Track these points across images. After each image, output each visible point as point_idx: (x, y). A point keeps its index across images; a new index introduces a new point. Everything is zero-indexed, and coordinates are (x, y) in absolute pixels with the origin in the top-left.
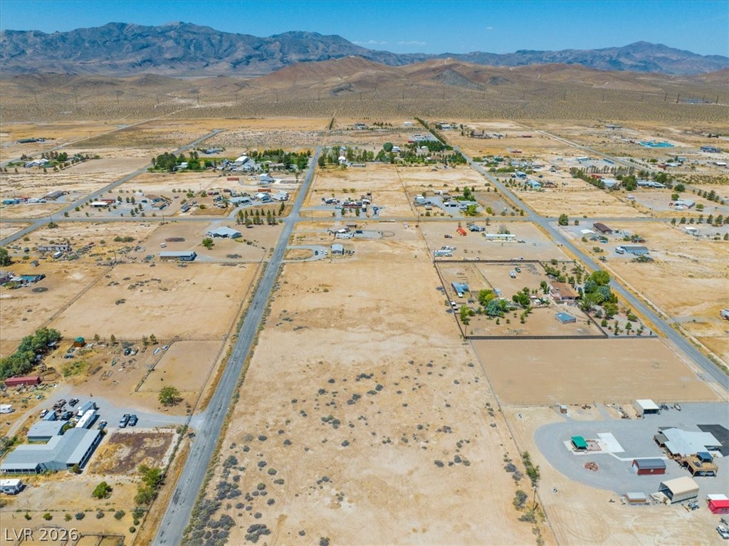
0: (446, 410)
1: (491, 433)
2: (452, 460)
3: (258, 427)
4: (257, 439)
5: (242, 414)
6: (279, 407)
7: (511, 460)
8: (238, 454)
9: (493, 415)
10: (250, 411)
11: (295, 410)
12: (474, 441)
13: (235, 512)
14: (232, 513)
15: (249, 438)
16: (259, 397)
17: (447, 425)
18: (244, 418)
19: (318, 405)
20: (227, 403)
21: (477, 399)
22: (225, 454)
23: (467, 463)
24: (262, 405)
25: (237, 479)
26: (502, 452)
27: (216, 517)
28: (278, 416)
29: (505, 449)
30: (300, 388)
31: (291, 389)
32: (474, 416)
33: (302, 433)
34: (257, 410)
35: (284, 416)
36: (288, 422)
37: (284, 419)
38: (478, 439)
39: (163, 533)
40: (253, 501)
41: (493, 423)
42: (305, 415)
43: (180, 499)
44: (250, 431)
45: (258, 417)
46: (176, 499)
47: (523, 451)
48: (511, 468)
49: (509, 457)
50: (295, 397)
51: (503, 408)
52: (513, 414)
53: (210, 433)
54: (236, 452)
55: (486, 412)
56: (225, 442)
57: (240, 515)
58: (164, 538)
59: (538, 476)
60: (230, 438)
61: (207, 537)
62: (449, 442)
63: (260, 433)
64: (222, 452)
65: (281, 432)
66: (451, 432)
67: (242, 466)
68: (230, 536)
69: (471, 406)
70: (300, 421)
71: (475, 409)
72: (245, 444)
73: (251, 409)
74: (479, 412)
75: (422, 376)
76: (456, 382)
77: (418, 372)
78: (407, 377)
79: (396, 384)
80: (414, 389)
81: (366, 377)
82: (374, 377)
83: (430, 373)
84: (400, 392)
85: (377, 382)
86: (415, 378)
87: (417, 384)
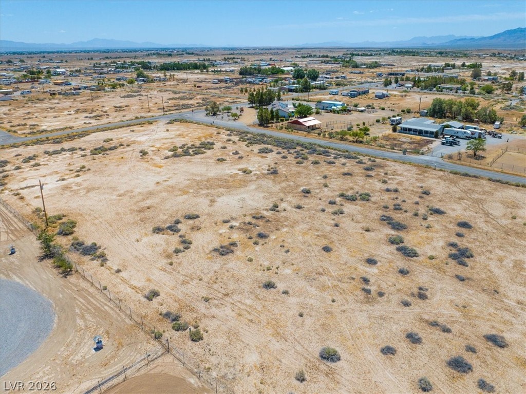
0: (265, 277)
1: (149, 280)
2: (179, 226)
7: (92, 260)
9: (167, 315)
12: (169, 256)
17: (230, 256)
21: (233, 335)
23: (158, 230)
26: (113, 263)
29: (109, 269)
32: (204, 293)
38: (164, 262)
41: (156, 300)
47: (72, 279)
48: (91, 251)
49: (96, 263)
51: (154, 347)
52: (121, 345)
55: (187, 317)
59: (42, 259)
62: (204, 240)
66: (215, 250)
69: (228, 311)
71: (214, 311)
74: (202, 307)
75: (407, 320)
76: (329, 356)
77: (434, 324)
78: (422, 297)
79: (403, 272)
80: (366, 281)
81: (461, 256)
82: (453, 263)
83: (413, 339)
84: (371, 262)
85: (431, 258)
86: (406, 304)
87: (381, 294)
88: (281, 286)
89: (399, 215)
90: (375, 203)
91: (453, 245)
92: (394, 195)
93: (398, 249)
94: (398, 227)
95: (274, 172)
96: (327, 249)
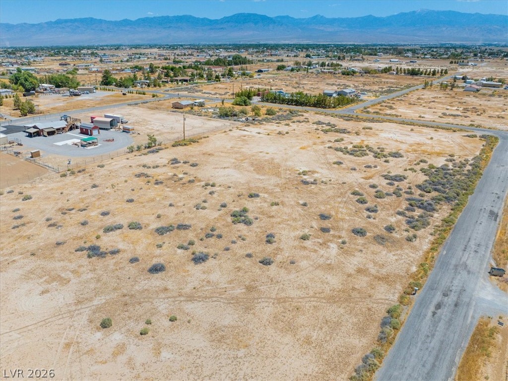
3: (360, 248)
4: (368, 234)
5: (385, 279)
6: (304, 263)
8: (403, 228)
10: (366, 279)
11: (278, 249)
15: (380, 239)
16: (332, 299)
18: (384, 271)
19: (234, 242)
20: (419, 315)
24: (334, 281)
28: (316, 251)
30: (230, 282)
31: (250, 289)
33: (295, 220)
34: (349, 275)
35: (305, 248)
36: (304, 238)
37: (308, 243)
42: (270, 237)
44: (377, 248)
45: (354, 262)
50: (257, 270)
53: (456, 266)
54: (407, 231)
56: (426, 247)
60: (415, 249)
63: (360, 240)
65: (325, 230)
70: (284, 233)
72: (390, 235)
73: (362, 282)
89: (192, 234)
90: (226, 226)
92: (255, 238)
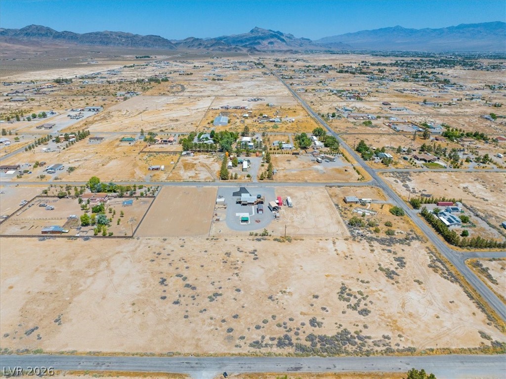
0: (210, 252)
1: (232, 242)
3: (217, 334)
4: (231, 333)
6: (192, 325)
7: (253, 239)
9: (217, 239)
11: (197, 316)
12: (238, 247)
13: (302, 335)
14: (303, 337)
19: (193, 304)
21: (202, 242)
22: (246, 349)
25: (272, 339)
26: (247, 240)
27: (309, 344)
28: (204, 324)
30: (168, 315)
31: (168, 320)
32: (217, 245)
33: (226, 310)
35: (204, 321)
36: (212, 318)
37: (208, 321)
38: (237, 245)
39: (328, 368)
40: (292, 328)
41: (224, 240)
42: (205, 310)
43: (297, 366)
46: (297, 369)
47: (247, 235)
48: (259, 240)
49: (251, 239)
50: (180, 317)
51: (211, 235)
53: (222, 363)
55: (214, 240)
57: (304, 332)
58: (331, 366)
61: (325, 345)
64: (246, 352)
65: (224, 321)
67: (260, 338)
68: (320, 335)
69: (208, 244)
70: (212, 312)
72: (237, 339)
74: (213, 243)
75: (171, 258)
76: (182, 246)
77: (165, 259)
78: (170, 264)
79: (177, 268)
80: (185, 262)
81: (163, 281)
82: (165, 278)
83: (169, 255)
84: (187, 268)
85: (171, 277)
86: (173, 261)
87: (180, 260)
88: (203, 253)
89: (190, 293)
90: (204, 297)
91: (166, 285)
92: (201, 307)
93: (182, 276)
94: (188, 286)
95: (270, 298)
96: (202, 266)
